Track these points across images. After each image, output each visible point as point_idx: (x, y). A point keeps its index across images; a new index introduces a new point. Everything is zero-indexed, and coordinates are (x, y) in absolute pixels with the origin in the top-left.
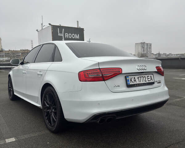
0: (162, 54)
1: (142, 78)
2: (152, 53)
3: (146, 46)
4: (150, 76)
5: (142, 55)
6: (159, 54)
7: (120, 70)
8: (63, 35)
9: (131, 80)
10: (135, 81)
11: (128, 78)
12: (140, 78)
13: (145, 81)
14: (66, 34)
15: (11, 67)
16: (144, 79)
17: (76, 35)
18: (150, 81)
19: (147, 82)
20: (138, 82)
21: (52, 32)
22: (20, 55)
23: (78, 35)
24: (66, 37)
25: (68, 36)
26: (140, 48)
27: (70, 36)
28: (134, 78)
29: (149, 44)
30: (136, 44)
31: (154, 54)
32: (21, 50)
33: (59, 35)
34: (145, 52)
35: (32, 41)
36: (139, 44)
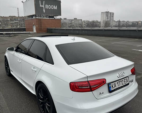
0: (122, 21)
1: (120, 82)
2: (114, 21)
3: (109, 14)
4: (126, 79)
5: (106, 22)
6: (119, 21)
7: (105, 80)
8: (44, 6)
9: (112, 87)
10: (116, 86)
11: (110, 86)
12: (119, 83)
13: (123, 84)
14: (46, 5)
15: (3, 32)
16: (122, 82)
17: (54, 6)
18: (126, 83)
19: (124, 84)
20: (117, 87)
21: (35, 4)
22: (9, 21)
23: (56, 6)
24: (46, 8)
25: (48, 7)
26: (105, 16)
27: (50, 8)
28: (115, 84)
29: (112, 13)
30: (102, 13)
31: (115, 21)
32: (9, 16)
33: (40, 6)
34: (109, 20)
35: (18, 9)
36: (104, 13)
